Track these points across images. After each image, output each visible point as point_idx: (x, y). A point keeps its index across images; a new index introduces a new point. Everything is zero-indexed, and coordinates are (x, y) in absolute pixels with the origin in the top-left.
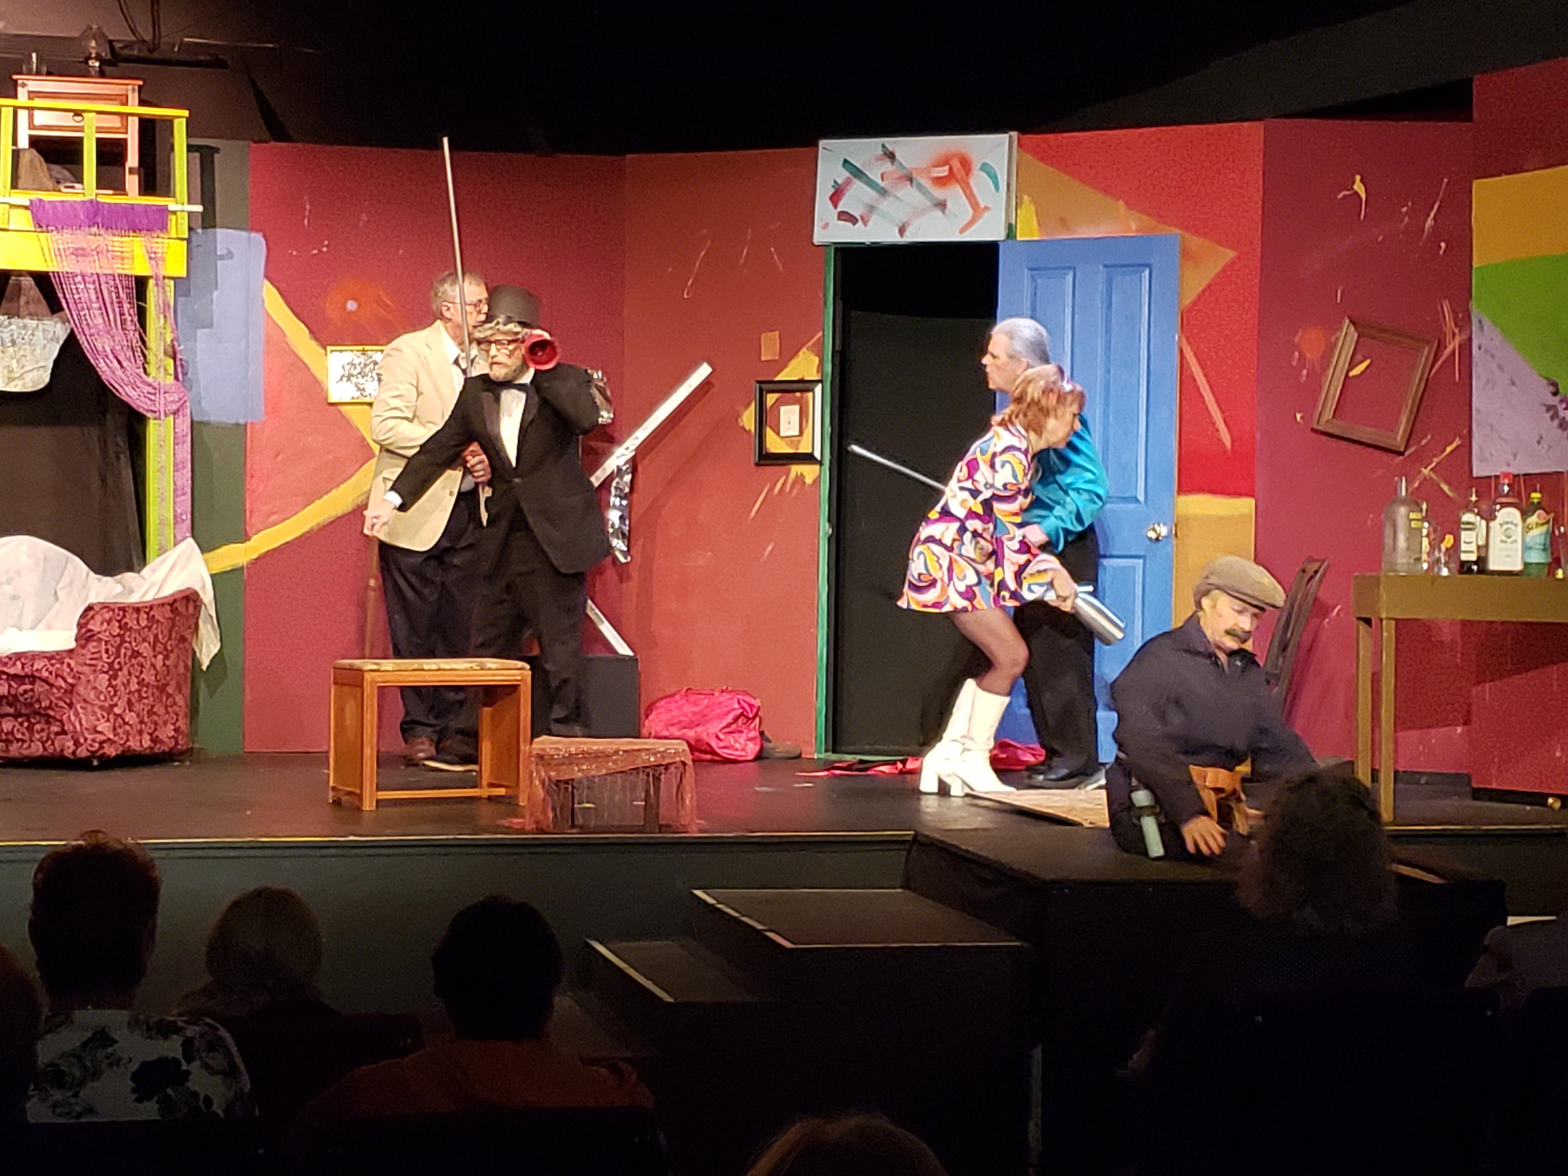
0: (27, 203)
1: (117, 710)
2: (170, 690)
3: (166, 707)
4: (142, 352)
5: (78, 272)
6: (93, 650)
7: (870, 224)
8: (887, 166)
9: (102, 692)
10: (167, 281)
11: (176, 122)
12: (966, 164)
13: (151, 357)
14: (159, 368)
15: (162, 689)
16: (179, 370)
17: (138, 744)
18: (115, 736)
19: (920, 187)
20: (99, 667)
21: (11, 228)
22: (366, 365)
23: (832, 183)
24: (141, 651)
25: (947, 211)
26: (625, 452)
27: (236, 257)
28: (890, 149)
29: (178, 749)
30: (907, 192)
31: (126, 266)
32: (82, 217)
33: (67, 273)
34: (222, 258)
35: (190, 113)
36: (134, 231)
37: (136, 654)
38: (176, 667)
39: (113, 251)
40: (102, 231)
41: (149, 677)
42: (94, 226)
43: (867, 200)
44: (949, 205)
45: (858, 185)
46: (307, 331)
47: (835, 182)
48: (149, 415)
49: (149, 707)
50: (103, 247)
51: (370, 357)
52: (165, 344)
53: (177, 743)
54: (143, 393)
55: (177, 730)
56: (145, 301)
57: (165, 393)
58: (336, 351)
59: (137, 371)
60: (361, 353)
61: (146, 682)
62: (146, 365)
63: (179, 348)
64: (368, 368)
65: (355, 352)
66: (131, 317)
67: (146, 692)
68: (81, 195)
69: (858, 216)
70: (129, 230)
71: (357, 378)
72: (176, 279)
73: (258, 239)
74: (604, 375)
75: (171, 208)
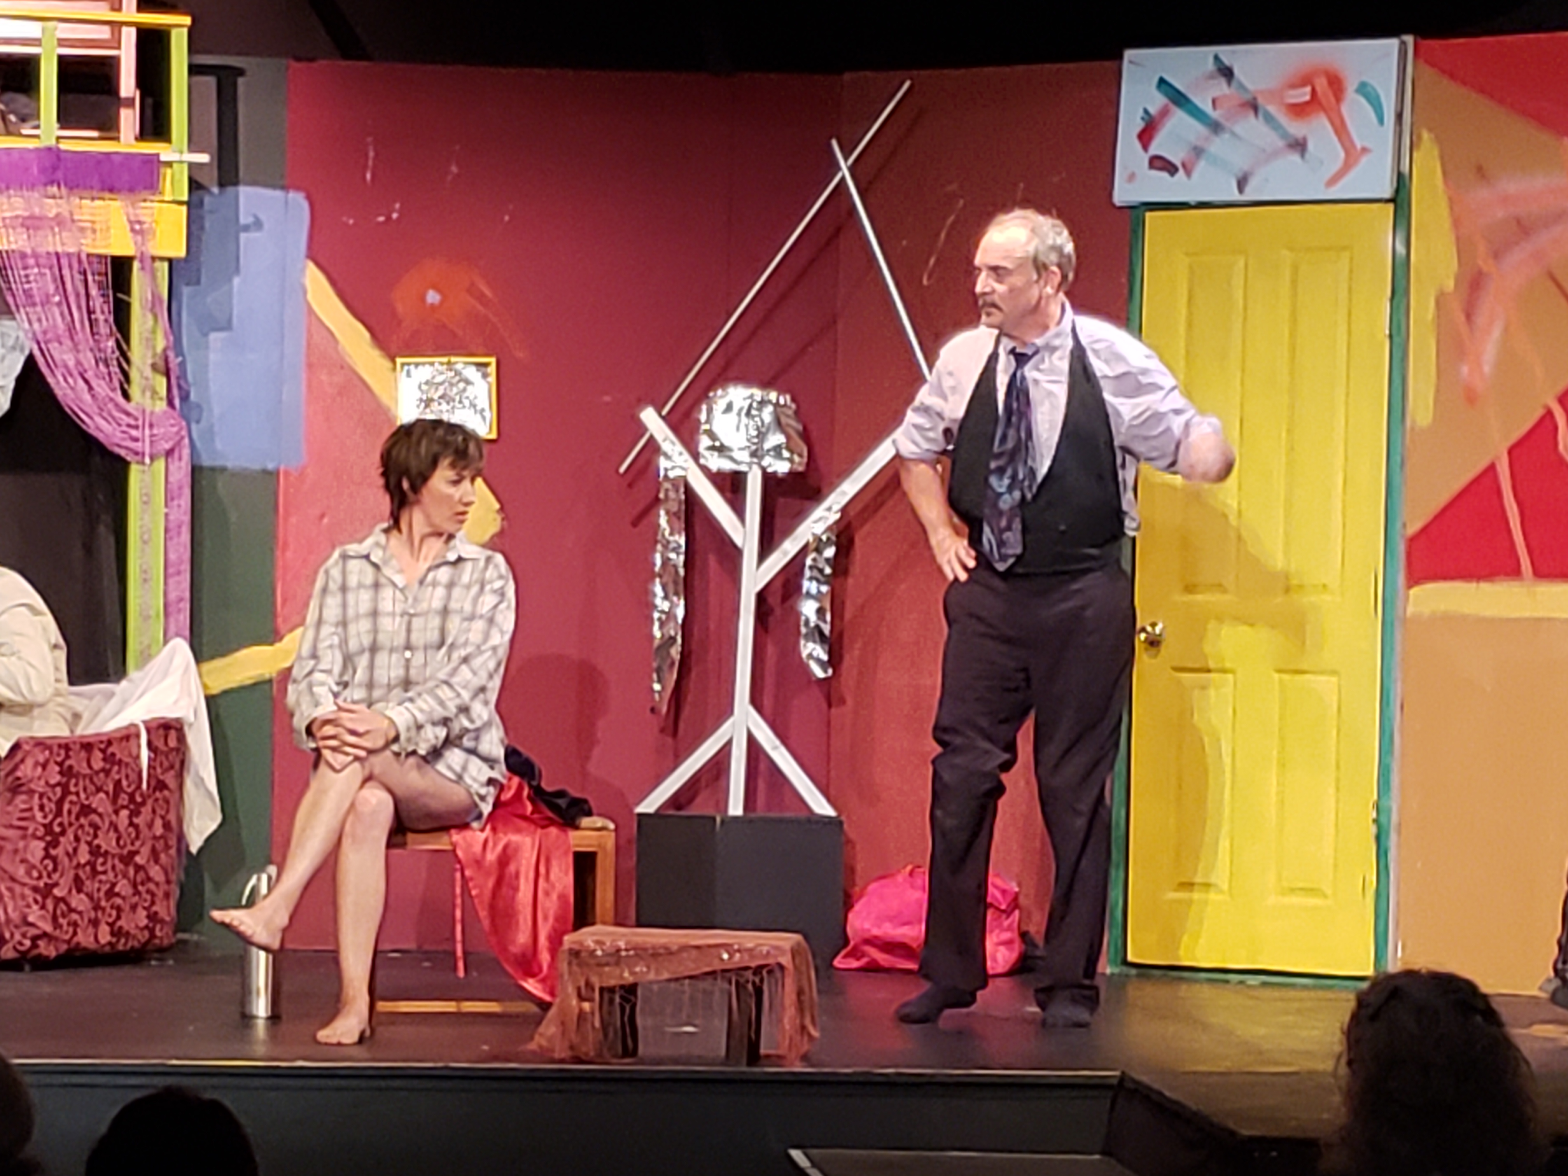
1: (56, 892)
2: (138, 859)
3: (135, 885)
4: (120, 366)
5: (29, 251)
6: (23, 806)
7: (1195, 175)
8: (1221, 88)
9: (34, 867)
10: (158, 264)
11: (174, 33)
12: (1336, 84)
13: (134, 374)
14: (144, 390)
15: (128, 859)
16: (175, 391)
17: (92, 939)
18: (55, 928)
19: (1269, 119)
20: (30, 831)
22: (452, 385)
23: (1142, 113)
24: (94, 806)
25: (1307, 156)
26: (826, 514)
27: (266, 226)
28: (1226, 61)
29: (155, 945)
30: (1249, 126)
31: (98, 243)
32: (35, 170)
33: (13, 251)
34: (246, 228)
35: (193, 21)
36: (111, 192)
37: (86, 810)
38: (150, 825)
39: (80, 221)
40: (64, 190)
41: (106, 842)
42: (52, 183)
43: (1192, 139)
44: (1311, 146)
45: (1178, 117)
46: (367, 335)
47: (1146, 112)
48: (131, 459)
49: (108, 886)
50: (66, 214)
51: (458, 373)
52: (154, 355)
53: (153, 935)
54: (119, 425)
55: (153, 917)
56: (128, 292)
57: (151, 426)
58: (409, 364)
59: (112, 395)
60: (445, 367)
61: (102, 850)
62: (126, 386)
63: (174, 361)
64: (455, 390)
65: (436, 365)
66: (104, 316)
67: (103, 864)
68: (36, 140)
69: (1177, 162)
70: (103, 189)
71: (440, 404)
72: (170, 261)
73: (298, 200)
74: (793, 400)
75: (163, 158)
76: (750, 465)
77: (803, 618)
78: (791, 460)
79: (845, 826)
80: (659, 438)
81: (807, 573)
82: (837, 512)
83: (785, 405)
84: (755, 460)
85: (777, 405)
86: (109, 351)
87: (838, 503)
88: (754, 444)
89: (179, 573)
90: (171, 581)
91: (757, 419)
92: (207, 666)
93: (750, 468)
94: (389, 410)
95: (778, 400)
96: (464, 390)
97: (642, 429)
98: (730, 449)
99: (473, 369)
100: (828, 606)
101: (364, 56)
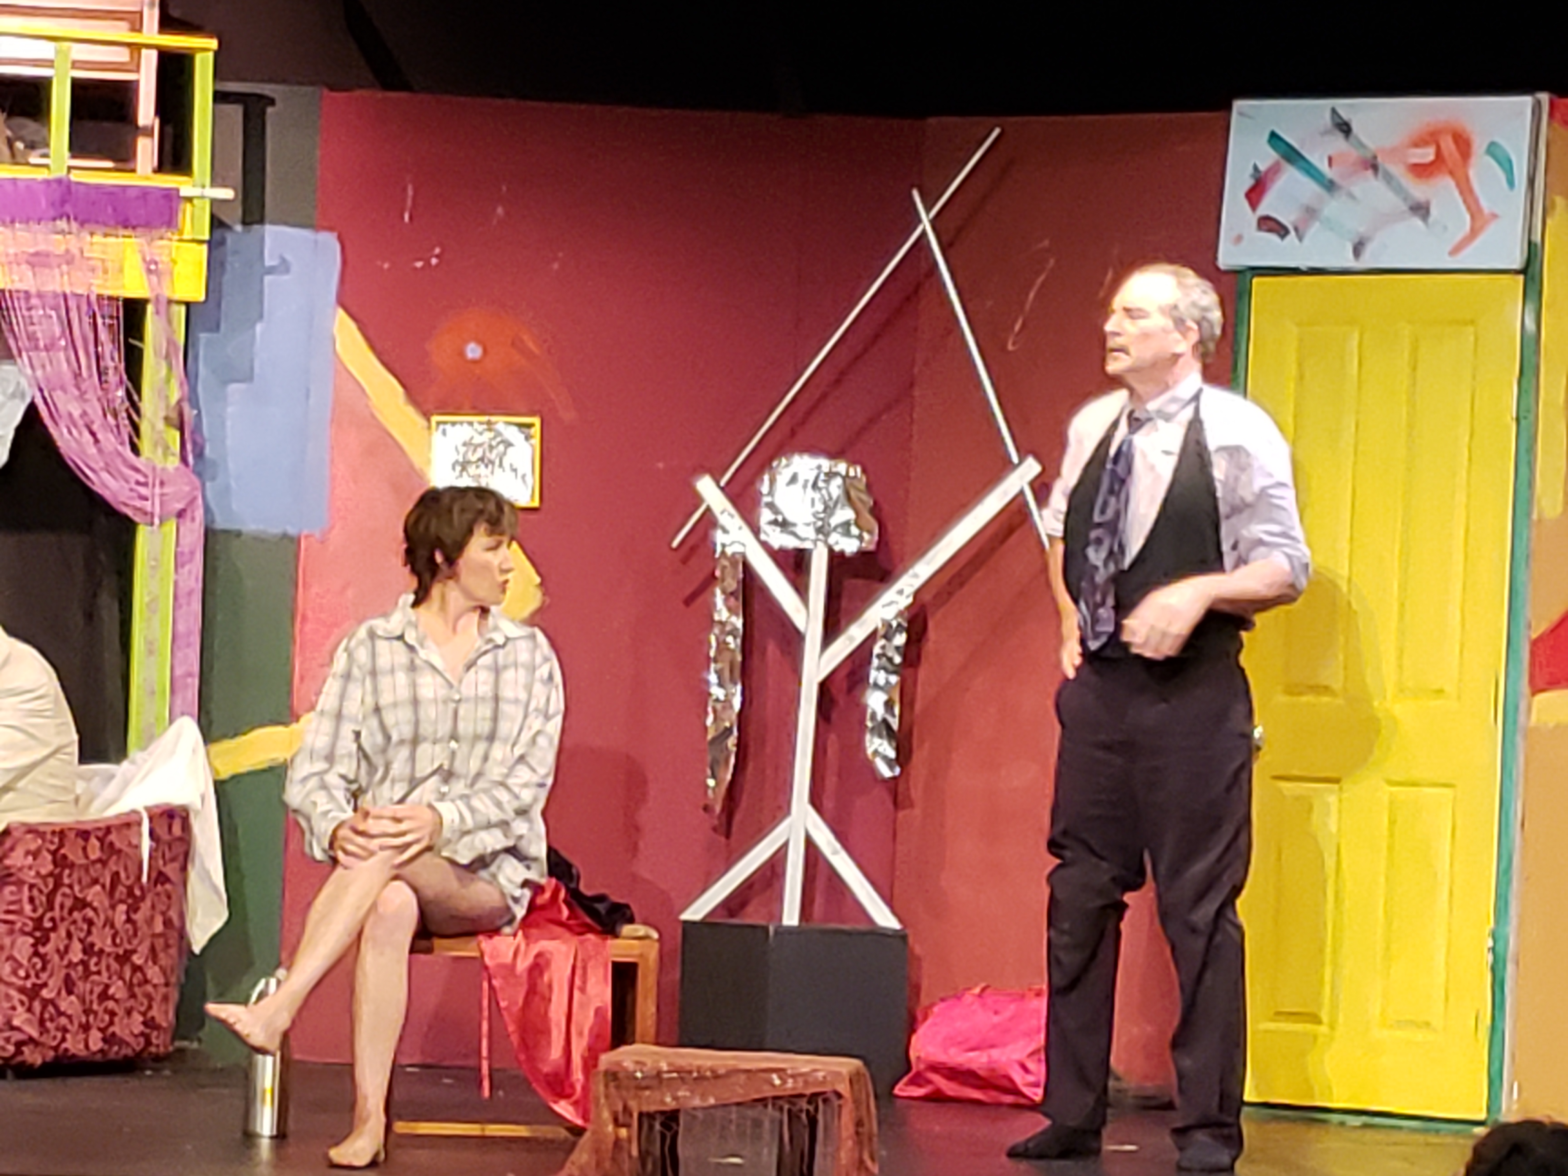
1: (45, 993)
2: (137, 959)
3: (130, 986)
4: (130, 417)
5: (33, 291)
6: (11, 898)
7: (1308, 237)
8: (1338, 144)
9: (21, 965)
10: (174, 308)
11: (198, 58)
12: (1463, 144)
13: (144, 427)
14: (155, 445)
15: (124, 958)
16: (189, 447)
17: (81, 1046)
18: (41, 1034)
19: (1390, 180)
20: (19, 925)
22: (491, 448)
23: (1250, 170)
24: (89, 899)
25: (1430, 220)
26: (897, 598)
27: (294, 268)
29: (150, 1053)
30: (1368, 188)
31: (109, 284)
32: (43, 203)
33: (18, 291)
34: (271, 270)
35: (220, 44)
36: (126, 227)
37: (81, 904)
38: (150, 921)
39: (91, 259)
40: (74, 225)
41: (102, 940)
42: (61, 217)
43: (1305, 198)
44: (1434, 209)
45: (1291, 175)
46: (400, 389)
47: (1256, 168)
48: (139, 519)
49: (101, 988)
50: (75, 251)
51: (498, 434)
52: (167, 406)
53: (148, 1043)
54: (127, 481)
55: (150, 1023)
56: (141, 339)
57: (162, 484)
58: (445, 423)
59: (120, 448)
60: (485, 427)
61: (96, 949)
62: (135, 439)
63: (189, 413)
64: (495, 452)
65: (476, 425)
66: (114, 363)
67: (96, 964)
68: (45, 170)
69: (1288, 224)
70: (117, 227)
71: (477, 467)
72: (188, 305)
73: (329, 241)
74: (864, 471)
75: (183, 193)
76: (815, 542)
77: (869, 711)
78: (860, 538)
79: (911, 940)
80: (716, 510)
81: (875, 662)
82: (908, 597)
83: (855, 477)
84: (821, 537)
85: (846, 478)
86: (119, 401)
87: (912, 586)
88: (821, 519)
89: (189, 645)
90: (179, 655)
91: (824, 492)
92: (216, 748)
93: (815, 545)
94: (419, 471)
95: (847, 472)
96: (505, 453)
97: (698, 500)
98: (794, 525)
99: (515, 429)
100: (897, 698)
101: (405, 87)
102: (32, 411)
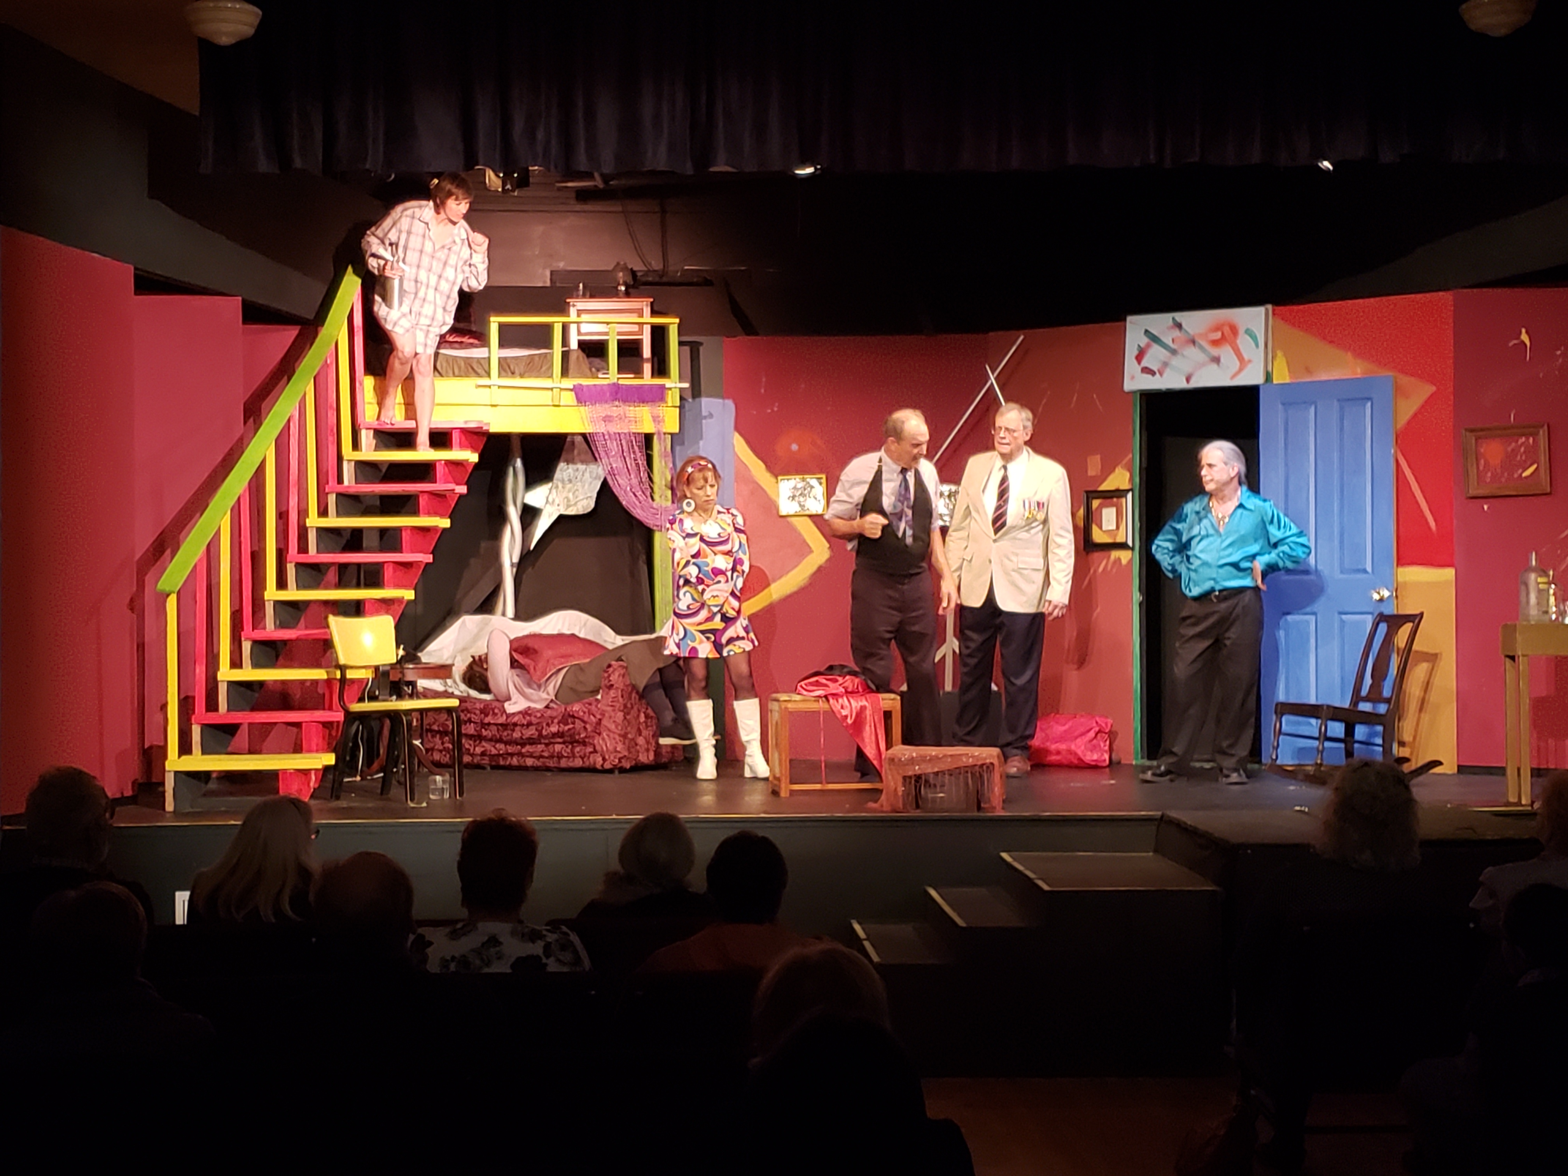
0: (572, 387)
4: (650, 485)
5: (605, 433)
7: (1165, 375)
8: (1176, 333)
10: (667, 436)
11: (671, 327)
12: (1234, 329)
13: (656, 489)
14: (661, 497)
17: (646, 758)
19: (1201, 347)
21: (561, 404)
22: (805, 489)
23: (1137, 347)
25: (1221, 364)
27: (714, 416)
28: (1178, 320)
30: (1192, 352)
31: (638, 427)
32: (608, 394)
33: (599, 433)
34: (705, 417)
35: (680, 321)
36: (643, 403)
39: (630, 417)
40: (621, 404)
42: (616, 400)
43: (1162, 358)
44: (1222, 359)
45: (1155, 347)
46: (764, 466)
47: (1139, 346)
48: (655, 528)
50: (622, 413)
51: (808, 483)
52: (665, 479)
54: (650, 513)
56: (652, 450)
58: (784, 479)
59: (646, 499)
60: (801, 480)
62: (653, 495)
64: (806, 491)
65: (797, 480)
66: (642, 462)
68: (607, 380)
69: (1155, 369)
70: (640, 402)
71: (799, 498)
72: (672, 435)
73: (730, 404)
75: (667, 386)
86: (644, 479)
94: (775, 501)
96: (812, 493)
99: (815, 480)
101: (757, 334)
102: (605, 484)
